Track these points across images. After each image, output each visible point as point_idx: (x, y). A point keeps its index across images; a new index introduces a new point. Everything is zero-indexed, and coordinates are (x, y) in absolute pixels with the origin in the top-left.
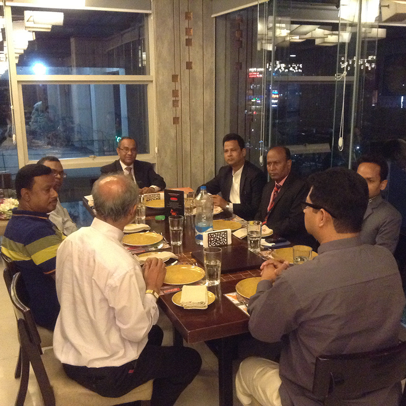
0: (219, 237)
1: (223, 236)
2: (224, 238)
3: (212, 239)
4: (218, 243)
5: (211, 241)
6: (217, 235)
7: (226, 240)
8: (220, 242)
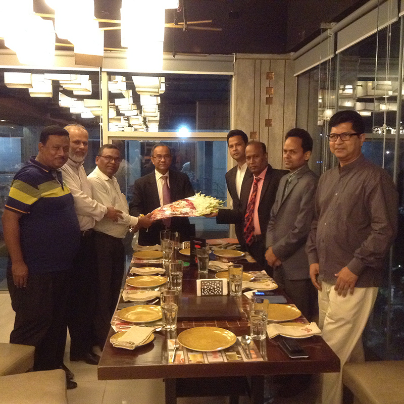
0: (213, 286)
1: (218, 285)
2: (218, 287)
3: (206, 287)
4: (212, 292)
5: (204, 289)
6: (211, 284)
7: (221, 290)
8: (214, 291)
